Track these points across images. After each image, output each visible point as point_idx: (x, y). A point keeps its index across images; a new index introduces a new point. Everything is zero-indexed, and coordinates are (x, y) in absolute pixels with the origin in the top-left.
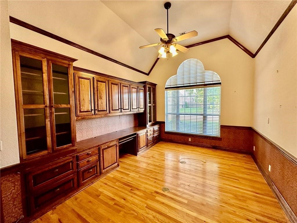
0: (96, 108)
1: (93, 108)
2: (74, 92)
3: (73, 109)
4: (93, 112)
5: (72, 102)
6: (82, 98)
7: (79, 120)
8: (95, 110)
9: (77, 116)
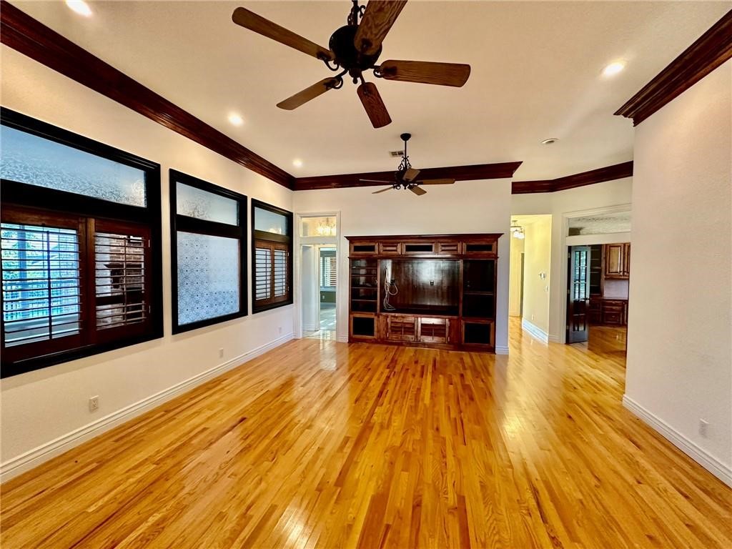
0: (626, 270)
1: (622, 270)
2: (606, 258)
3: (603, 270)
4: (621, 274)
5: (603, 265)
6: (611, 262)
7: (608, 279)
8: (624, 272)
9: (606, 275)
